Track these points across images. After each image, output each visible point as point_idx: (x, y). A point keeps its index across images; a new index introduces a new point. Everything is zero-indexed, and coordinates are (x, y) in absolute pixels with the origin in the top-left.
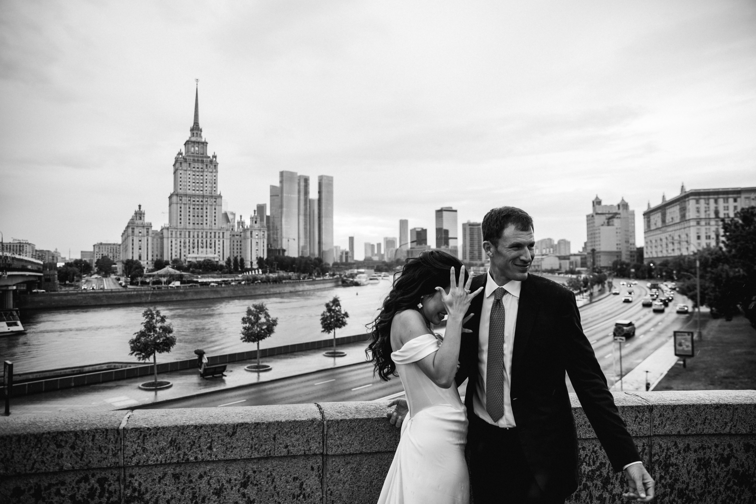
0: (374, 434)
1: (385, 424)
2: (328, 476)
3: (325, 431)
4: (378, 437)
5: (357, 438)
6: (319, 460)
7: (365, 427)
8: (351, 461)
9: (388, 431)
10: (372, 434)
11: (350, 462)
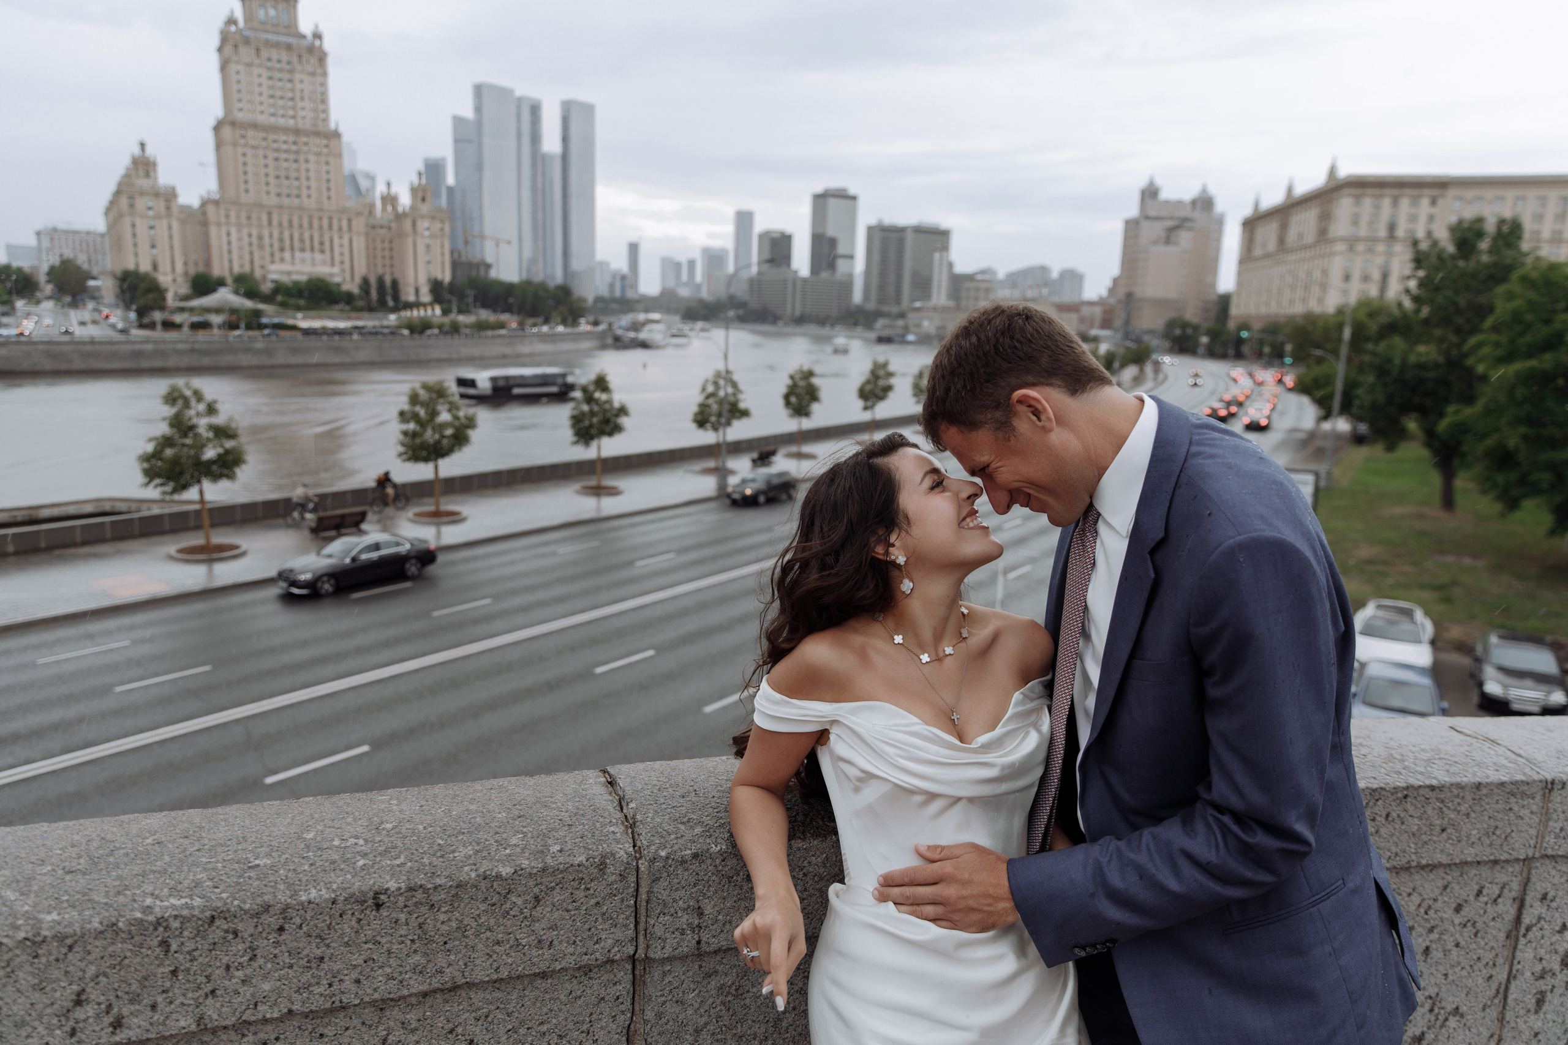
1: (827, 858)
2: (649, 1015)
3: (643, 890)
6: (624, 975)
8: (720, 968)
11: (716, 972)
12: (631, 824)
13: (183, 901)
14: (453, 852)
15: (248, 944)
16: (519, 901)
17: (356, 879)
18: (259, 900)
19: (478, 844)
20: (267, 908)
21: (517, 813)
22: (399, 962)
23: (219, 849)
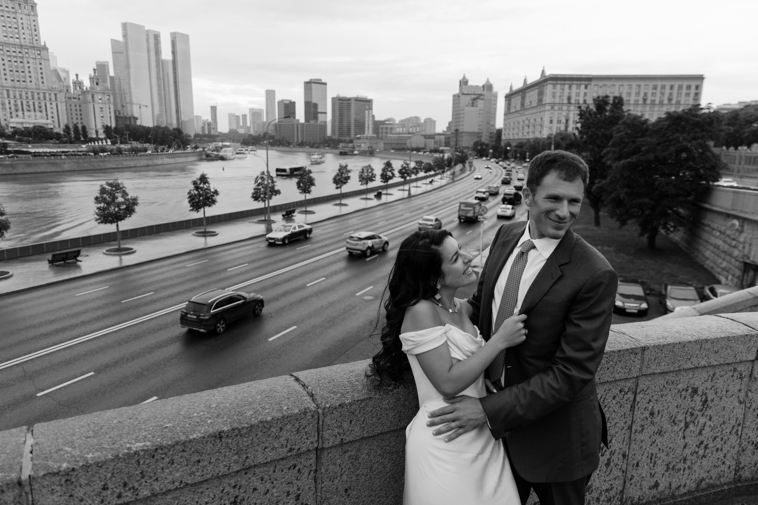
0: (377, 415)
1: (389, 401)
2: (323, 470)
3: (321, 421)
4: (381, 416)
5: (358, 422)
6: (313, 456)
7: (367, 409)
8: (349, 449)
9: (392, 408)
10: (375, 415)
11: (348, 451)
12: (312, 395)
13: (143, 444)
14: (245, 413)
15: (170, 458)
16: (274, 430)
17: (210, 428)
18: (174, 440)
19: (254, 409)
20: (177, 443)
21: (264, 395)
22: (229, 459)
23: (148, 422)
